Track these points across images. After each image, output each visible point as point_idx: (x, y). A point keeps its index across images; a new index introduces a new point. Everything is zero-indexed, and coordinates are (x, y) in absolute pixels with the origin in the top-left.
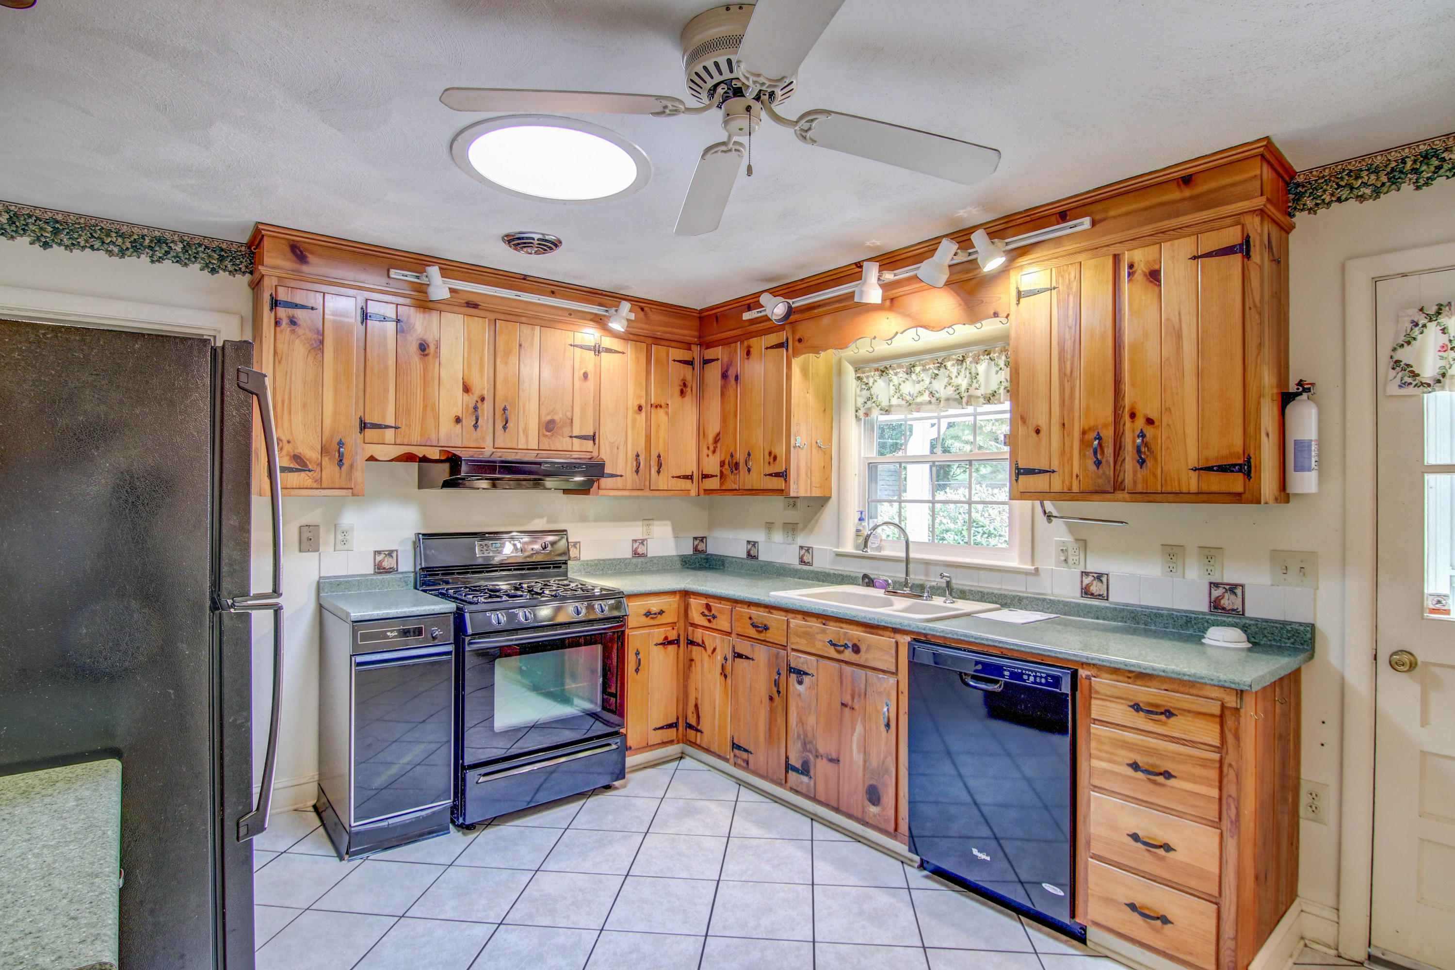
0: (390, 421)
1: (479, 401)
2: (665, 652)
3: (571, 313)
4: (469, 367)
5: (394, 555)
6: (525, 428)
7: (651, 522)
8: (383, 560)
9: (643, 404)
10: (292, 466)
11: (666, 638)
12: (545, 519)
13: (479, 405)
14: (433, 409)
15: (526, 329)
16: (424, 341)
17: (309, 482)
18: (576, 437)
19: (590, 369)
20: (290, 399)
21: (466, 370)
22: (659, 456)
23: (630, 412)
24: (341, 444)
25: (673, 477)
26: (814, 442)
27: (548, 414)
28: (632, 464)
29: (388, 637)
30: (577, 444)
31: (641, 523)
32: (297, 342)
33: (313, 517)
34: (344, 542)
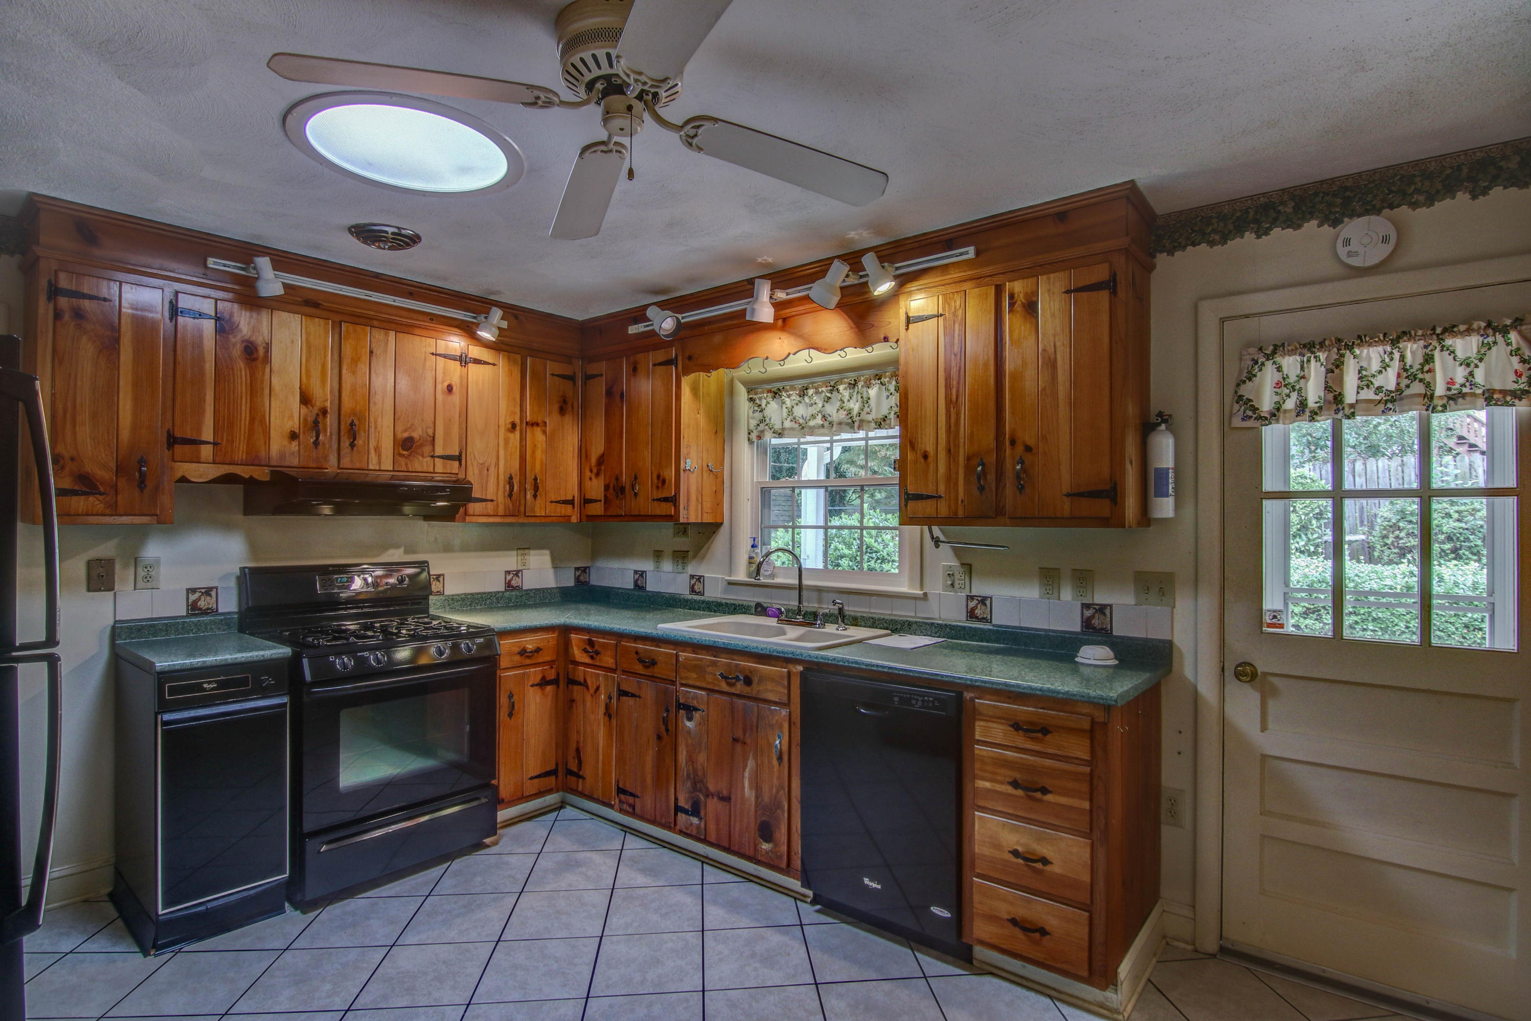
0: (207, 435)
1: (321, 416)
2: (543, 694)
3: (432, 317)
4: (308, 376)
5: (213, 593)
6: (377, 447)
7: (526, 551)
8: (199, 599)
9: (518, 421)
10: (76, 488)
11: (543, 678)
12: (402, 550)
13: (320, 419)
14: (262, 421)
15: (379, 335)
16: (251, 343)
17: (101, 507)
18: (439, 457)
19: (455, 381)
20: (74, 407)
21: (304, 378)
22: (535, 479)
23: (502, 431)
24: (142, 462)
25: (552, 502)
26: (705, 466)
27: (405, 431)
28: (503, 487)
29: (205, 690)
30: (439, 465)
31: (515, 553)
32: (84, 339)
33: (106, 549)
34: (148, 578)
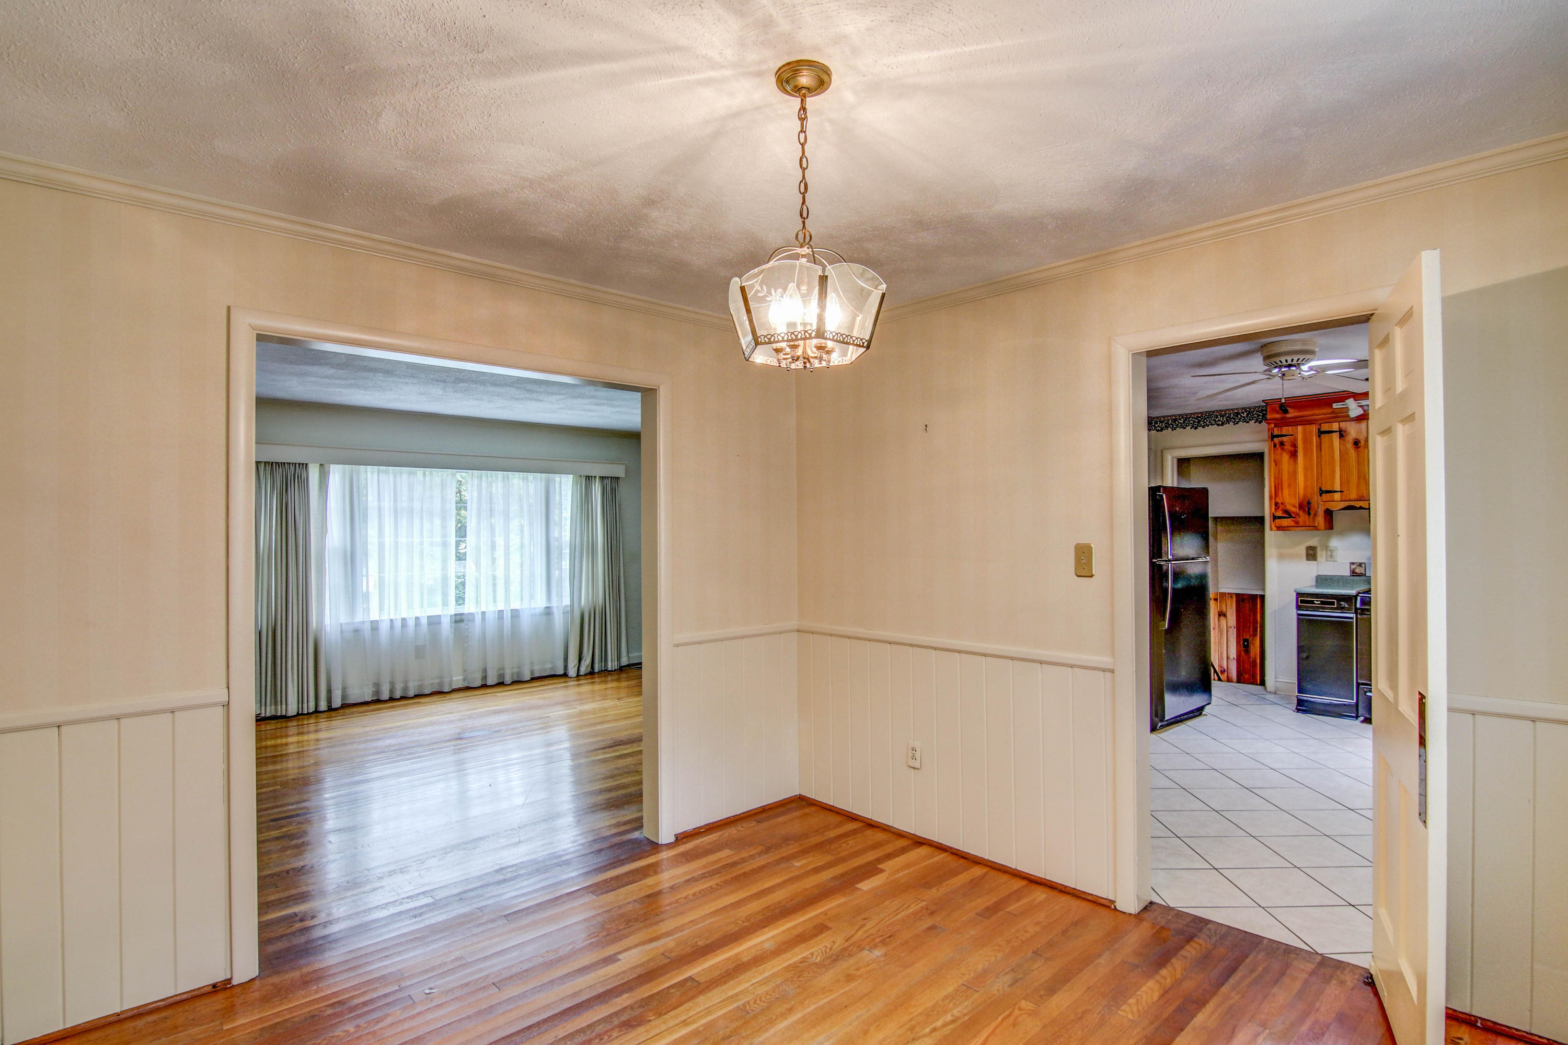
0: (1338, 488)
5: (1363, 566)
8: (1356, 568)
10: (1284, 515)
16: (1357, 439)
17: (1292, 524)
20: (1282, 482)
24: (1309, 503)
29: (1315, 604)
32: (1284, 453)
33: (1313, 542)
34: (1331, 556)
